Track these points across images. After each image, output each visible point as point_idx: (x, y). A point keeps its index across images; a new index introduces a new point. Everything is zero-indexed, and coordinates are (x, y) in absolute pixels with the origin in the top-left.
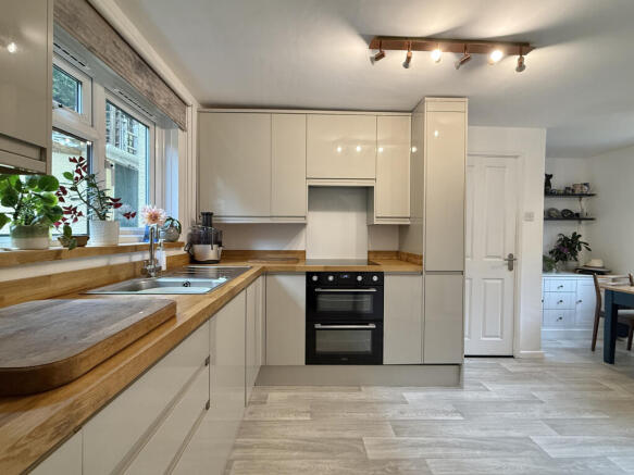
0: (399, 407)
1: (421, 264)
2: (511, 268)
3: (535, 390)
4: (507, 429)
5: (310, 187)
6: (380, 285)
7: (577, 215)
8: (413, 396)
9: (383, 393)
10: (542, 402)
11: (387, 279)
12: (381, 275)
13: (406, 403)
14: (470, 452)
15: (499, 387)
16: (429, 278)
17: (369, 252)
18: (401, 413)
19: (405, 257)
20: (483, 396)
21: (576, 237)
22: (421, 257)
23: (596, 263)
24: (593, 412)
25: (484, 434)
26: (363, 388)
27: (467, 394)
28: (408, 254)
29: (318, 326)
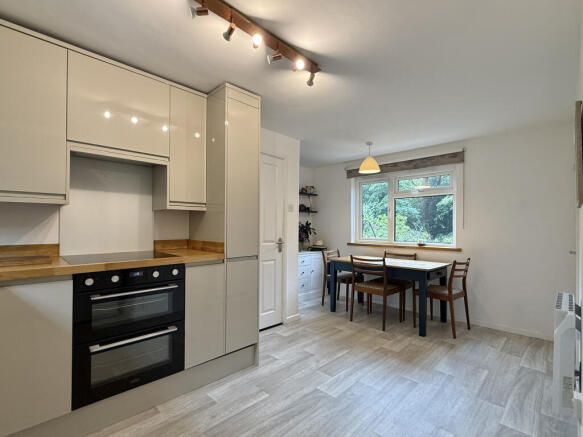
0: (207, 412)
1: (223, 252)
2: (280, 251)
3: (305, 346)
4: (301, 389)
5: (74, 154)
6: (181, 280)
7: (308, 208)
8: (217, 392)
9: (185, 403)
10: (312, 355)
11: (189, 272)
12: (182, 268)
13: (214, 403)
14: (286, 426)
15: (283, 353)
16: (230, 265)
17: (155, 242)
18: (213, 417)
19: (200, 246)
20: (275, 366)
21: (308, 224)
22: (223, 244)
23: (320, 243)
24: (341, 349)
25: (288, 402)
26: (160, 408)
27: (263, 370)
28: (204, 243)
29: (95, 348)
